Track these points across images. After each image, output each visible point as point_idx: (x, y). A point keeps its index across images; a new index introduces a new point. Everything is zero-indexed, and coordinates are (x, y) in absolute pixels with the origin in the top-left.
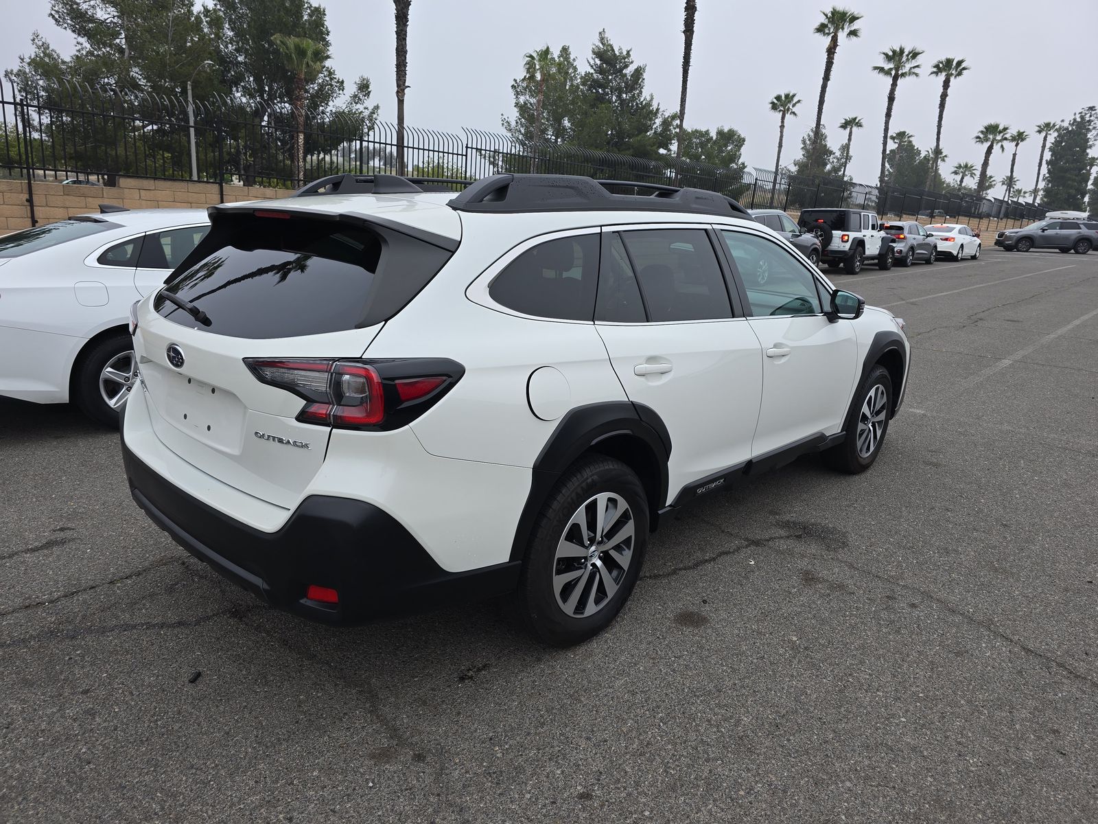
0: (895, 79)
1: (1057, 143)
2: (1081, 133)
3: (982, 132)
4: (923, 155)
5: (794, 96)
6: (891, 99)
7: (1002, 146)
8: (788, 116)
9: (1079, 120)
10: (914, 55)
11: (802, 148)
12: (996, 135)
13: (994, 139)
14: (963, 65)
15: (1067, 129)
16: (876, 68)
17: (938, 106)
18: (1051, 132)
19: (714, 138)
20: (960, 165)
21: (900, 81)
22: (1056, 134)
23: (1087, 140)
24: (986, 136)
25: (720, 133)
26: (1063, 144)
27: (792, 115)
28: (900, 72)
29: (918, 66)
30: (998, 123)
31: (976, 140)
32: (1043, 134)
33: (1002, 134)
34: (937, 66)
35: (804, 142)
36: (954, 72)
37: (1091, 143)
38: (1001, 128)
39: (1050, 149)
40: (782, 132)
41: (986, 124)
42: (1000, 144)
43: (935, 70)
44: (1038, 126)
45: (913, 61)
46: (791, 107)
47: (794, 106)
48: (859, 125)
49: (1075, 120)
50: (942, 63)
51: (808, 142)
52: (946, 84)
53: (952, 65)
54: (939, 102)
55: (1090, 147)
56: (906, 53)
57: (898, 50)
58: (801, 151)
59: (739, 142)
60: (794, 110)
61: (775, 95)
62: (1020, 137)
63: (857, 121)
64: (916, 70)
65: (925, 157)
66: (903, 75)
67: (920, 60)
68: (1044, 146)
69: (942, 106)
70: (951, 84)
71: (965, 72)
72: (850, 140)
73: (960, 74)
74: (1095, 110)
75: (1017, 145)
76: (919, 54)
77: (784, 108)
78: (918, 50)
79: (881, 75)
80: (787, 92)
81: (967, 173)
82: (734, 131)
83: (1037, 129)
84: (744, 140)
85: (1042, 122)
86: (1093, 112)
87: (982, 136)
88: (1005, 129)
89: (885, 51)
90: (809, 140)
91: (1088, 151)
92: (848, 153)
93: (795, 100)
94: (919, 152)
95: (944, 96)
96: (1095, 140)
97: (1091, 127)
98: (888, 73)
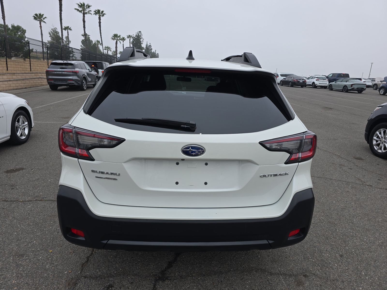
0: (84, 14)
1: (133, 42)
2: (139, 39)
3: (113, 36)
4: (94, 42)
5: (43, 15)
6: (84, 21)
7: (120, 42)
8: (42, 23)
9: (137, 35)
10: (89, 7)
11: (50, 36)
12: (117, 38)
13: (117, 39)
14: (104, 13)
15: (135, 38)
16: (76, 9)
17: (99, 26)
18: (131, 38)
19: (11, 28)
20: (106, 47)
21: (86, 15)
22: (132, 39)
23: (141, 42)
24: (115, 38)
25: (13, 26)
26: (135, 42)
27: (44, 23)
28: (85, 12)
29: (90, 11)
30: (117, 34)
31: (112, 39)
32: (129, 39)
33: (119, 38)
34: (95, 12)
35: (50, 34)
36: (101, 15)
37: (142, 42)
38: (118, 35)
39: (132, 44)
40: (41, 29)
41: (114, 34)
42: (119, 41)
43: (95, 13)
44: (127, 36)
45: (89, 9)
46: (43, 20)
47: (44, 19)
48: (70, 29)
49: (136, 35)
50: (97, 11)
51: (52, 34)
52: (100, 19)
53: (100, 12)
54: (99, 25)
55: (142, 44)
56: (86, 5)
57: (82, 4)
58: (49, 37)
59: (23, 32)
60: (44, 20)
61: (35, 14)
62: (123, 39)
63: (69, 28)
64: (90, 12)
65: (94, 43)
66: (86, 13)
67: (91, 9)
68: (130, 42)
69: (100, 26)
70: (101, 19)
71: (105, 15)
72: (68, 34)
73: (103, 16)
74: (141, 32)
75: (123, 41)
76: (90, 6)
77: (40, 20)
78: (90, 5)
79: (78, 12)
80: (40, 13)
81: (109, 50)
82: (19, 26)
83: (127, 37)
84: (26, 31)
85: (128, 35)
86: (141, 33)
87: (113, 38)
88: (120, 36)
89: (78, 3)
90: (52, 33)
91: (142, 45)
92: (69, 40)
93: (44, 17)
94: (92, 42)
95: (100, 23)
96: (143, 42)
97: (141, 38)
98: (80, 11)
